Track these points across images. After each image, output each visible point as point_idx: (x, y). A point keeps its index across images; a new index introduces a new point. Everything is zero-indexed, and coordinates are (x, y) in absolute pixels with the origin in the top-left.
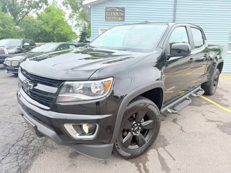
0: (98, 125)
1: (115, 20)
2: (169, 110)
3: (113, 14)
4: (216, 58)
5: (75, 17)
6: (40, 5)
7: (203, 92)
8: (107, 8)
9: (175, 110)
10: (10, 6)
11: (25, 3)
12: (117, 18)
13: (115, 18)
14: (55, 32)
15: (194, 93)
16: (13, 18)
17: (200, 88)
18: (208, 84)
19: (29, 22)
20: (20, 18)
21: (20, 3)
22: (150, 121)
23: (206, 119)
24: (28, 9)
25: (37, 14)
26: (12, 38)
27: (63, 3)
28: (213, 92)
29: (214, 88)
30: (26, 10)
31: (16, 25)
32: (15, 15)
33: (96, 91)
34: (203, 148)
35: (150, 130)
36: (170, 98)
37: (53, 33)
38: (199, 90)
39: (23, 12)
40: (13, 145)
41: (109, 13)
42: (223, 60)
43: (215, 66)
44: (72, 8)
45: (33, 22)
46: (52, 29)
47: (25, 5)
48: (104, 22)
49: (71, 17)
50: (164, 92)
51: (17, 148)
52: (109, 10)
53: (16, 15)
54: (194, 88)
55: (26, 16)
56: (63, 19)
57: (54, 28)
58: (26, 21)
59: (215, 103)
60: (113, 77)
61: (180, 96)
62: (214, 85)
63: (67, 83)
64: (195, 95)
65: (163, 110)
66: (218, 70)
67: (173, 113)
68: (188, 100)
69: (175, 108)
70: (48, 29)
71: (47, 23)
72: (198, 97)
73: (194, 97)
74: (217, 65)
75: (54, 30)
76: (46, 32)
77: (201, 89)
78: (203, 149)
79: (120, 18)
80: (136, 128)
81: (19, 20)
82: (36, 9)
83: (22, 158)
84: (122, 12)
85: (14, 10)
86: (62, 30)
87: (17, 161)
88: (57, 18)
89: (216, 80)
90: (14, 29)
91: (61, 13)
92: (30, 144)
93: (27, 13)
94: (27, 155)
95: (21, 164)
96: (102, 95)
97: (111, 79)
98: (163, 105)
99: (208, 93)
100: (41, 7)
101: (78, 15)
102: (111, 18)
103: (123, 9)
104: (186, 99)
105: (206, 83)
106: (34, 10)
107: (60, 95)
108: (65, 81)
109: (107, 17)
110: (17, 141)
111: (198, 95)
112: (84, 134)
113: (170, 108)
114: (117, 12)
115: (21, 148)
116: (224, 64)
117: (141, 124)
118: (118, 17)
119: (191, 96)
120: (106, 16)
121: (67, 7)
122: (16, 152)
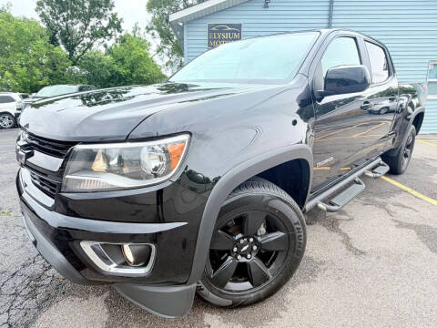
0: (153, 247)
2: (321, 205)
3: (221, 36)
4: (411, 104)
5: (166, 51)
6: (109, 31)
7: (387, 168)
8: (210, 27)
9: (333, 204)
10: (63, 34)
11: (85, 29)
14: (134, 75)
15: (369, 170)
16: (68, 53)
17: (380, 160)
18: (395, 154)
19: (93, 60)
20: (78, 54)
21: (78, 30)
22: (279, 235)
23: (396, 221)
24: (91, 39)
25: (105, 46)
26: (66, 83)
27: (147, 27)
28: (403, 168)
29: (406, 160)
30: (89, 40)
31: (73, 65)
32: (71, 48)
33: (153, 167)
34: (399, 287)
35: (280, 253)
36: (322, 181)
37: (131, 76)
38: (380, 164)
39: (84, 45)
40: (14, 274)
41: (215, 34)
42: (424, 109)
43: (409, 120)
44: (162, 36)
45: (100, 60)
46: (128, 71)
47: (86, 32)
49: (160, 50)
50: (312, 169)
51: (19, 281)
52: (214, 29)
53: (73, 49)
54: (369, 161)
55: (88, 50)
56: (146, 54)
57: (132, 68)
58: (89, 59)
59: (409, 190)
60: (191, 134)
61: (341, 177)
62: (406, 156)
63: (79, 147)
64: (371, 174)
65: (308, 205)
66: (413, 127)
67: (329, 211)
68: (359, 183)
69: (333, 201)
70: (123, 71)
71: (122, 60)
72: (376, 178)
73: (369, 177)
74: (412, 117)
75: (132, 72)
76: (120, 75)
77: (382, 162)
78: (398, 290)
80: (245, 248)
81: (78, 57)
82: (103, 39)
83: (21, 304)
84: (237, 32)
85: (69, 41)
86: (145, 72)
87: (8, 311)
88: (138, 52)
89: (410, 146)
90: (71, 72)
91: (143, 44)
92: (47, 273)
93: (90, 46)
94: (34, 297)
95: (13, 319)
96: (163, 175)
97: (186, 137)
98: (309, 195)
99: (394, 171)
100: (110, 35)
101: (170, 47)
102: (218, 43)
104: (354, 182)
105: (391, 151)
106: (100, 40)
107: (67, 176)
108: (76, 143)
110: (24, 266)
111: (378, 175)
112: (126, 264)
113: (324, 201)
114: (229, 31)
115: (27, 282)
116: (425, 114)
117: (255, 240)
119: (363, 176)
120: (209, 40)
121: (153, 34)
122: (14, 291)
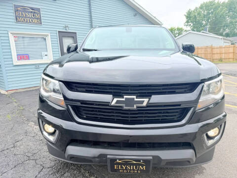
1: (30, 22)
3: (26, 15)
12: (32, 21)
13: (29, 20)
41: (20, 13)
48: (14, 23)
52: (19, 9)
79: (35, 21)
84: (37, 14)
102: (24, 20)
103: (39, 10)
109: (18, 18)
118: (34, 18)
120: (16, 16)
